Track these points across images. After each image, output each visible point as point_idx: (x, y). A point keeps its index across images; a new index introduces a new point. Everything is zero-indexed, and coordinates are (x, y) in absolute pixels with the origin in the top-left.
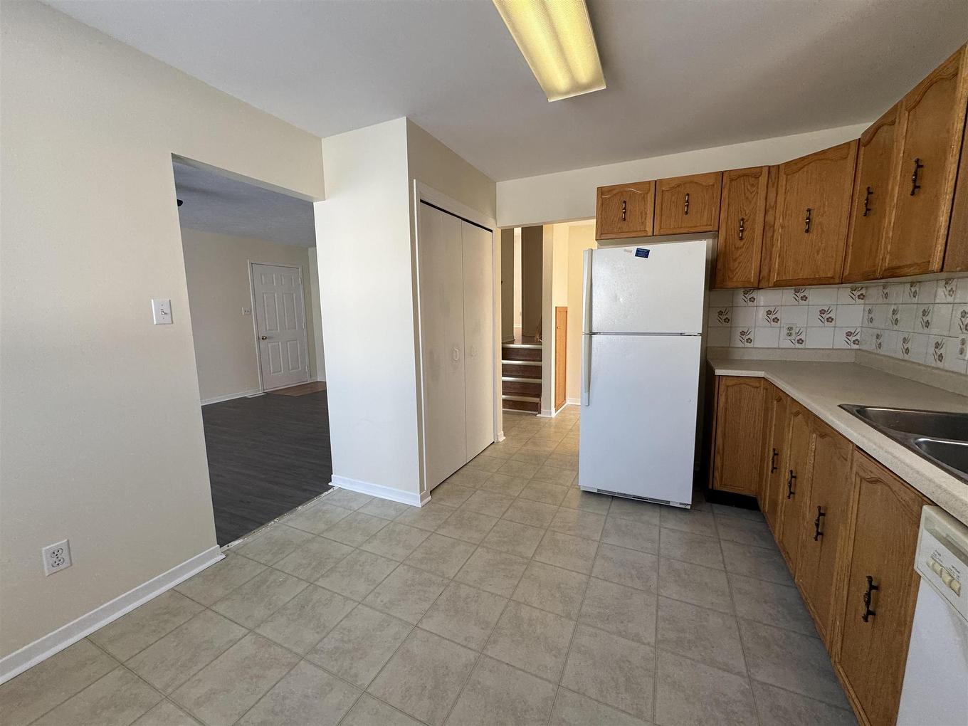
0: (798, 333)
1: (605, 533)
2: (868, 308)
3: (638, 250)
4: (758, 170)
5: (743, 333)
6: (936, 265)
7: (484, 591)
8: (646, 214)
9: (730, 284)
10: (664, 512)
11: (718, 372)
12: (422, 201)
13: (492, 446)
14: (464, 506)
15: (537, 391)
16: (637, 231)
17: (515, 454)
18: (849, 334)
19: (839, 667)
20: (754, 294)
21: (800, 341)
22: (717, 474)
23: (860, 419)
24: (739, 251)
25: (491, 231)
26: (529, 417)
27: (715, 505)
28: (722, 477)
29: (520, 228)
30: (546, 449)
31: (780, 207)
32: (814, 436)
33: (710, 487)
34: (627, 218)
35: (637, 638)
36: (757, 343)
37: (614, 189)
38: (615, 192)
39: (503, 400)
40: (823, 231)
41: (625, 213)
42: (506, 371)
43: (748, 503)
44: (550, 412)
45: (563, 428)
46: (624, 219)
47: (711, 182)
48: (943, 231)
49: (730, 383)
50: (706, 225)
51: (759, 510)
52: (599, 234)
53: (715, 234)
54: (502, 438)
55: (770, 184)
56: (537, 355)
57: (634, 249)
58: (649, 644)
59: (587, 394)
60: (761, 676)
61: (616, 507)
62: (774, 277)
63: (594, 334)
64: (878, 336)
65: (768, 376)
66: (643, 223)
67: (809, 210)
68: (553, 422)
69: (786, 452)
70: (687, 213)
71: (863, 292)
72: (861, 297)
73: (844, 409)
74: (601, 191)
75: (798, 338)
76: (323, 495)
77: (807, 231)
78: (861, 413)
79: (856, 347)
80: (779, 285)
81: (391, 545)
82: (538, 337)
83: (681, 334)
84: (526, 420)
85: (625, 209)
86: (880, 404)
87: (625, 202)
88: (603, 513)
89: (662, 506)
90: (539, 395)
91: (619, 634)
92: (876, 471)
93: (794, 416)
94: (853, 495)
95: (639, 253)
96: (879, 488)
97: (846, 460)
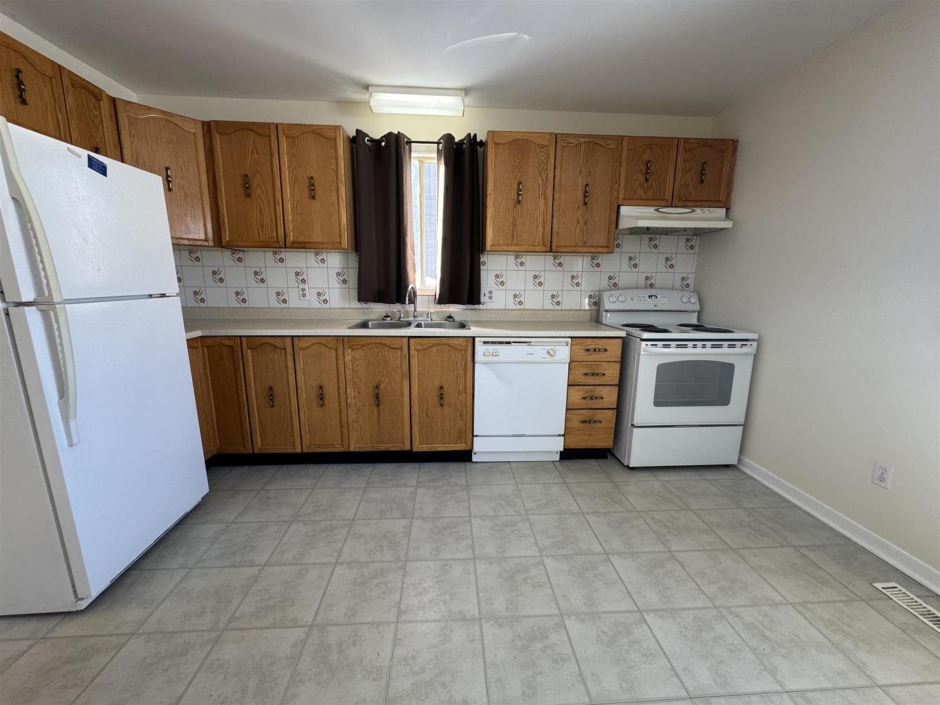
3: (89, 158)
6: (346, 247)
47: (48, 71)
67: (168, 168)
92: (433, 341)
93: (303, 349)
94: (414, 361)
95: (92, 163)
96: (434, 348)
97: (401, 349)
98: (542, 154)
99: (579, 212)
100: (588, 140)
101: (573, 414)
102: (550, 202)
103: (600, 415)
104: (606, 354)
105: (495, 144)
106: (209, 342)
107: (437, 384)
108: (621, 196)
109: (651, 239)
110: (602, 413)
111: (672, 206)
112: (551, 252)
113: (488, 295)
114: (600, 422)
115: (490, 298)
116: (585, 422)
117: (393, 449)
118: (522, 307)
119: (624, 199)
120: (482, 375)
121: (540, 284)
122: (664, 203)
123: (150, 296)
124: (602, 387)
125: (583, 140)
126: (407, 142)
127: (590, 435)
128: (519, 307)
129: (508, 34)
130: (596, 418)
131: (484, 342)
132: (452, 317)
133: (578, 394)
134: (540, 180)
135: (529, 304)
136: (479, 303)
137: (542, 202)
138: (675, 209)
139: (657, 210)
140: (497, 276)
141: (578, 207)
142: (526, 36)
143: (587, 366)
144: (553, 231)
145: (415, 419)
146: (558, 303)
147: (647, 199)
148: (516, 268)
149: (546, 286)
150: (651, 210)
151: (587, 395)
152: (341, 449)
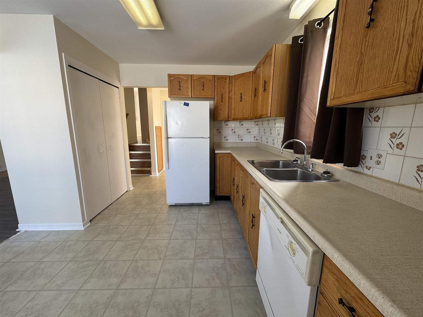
0: (241, 137)
1: (177, 220)
2: (259, 128)
3: (185, 103)
4: (226, 77)
5: (225, 137)
6: (269, 115)
7: (120, 260)
8: (188, 88)
9: (219, 119)
10: (200, 207)
11: (216, 152)
12: (69, 66)
13: (127, 193)
14: (110, 224)
15: (149, 165)
16: (185, 95)
17: (138, 195)
18: (255, 137)
19: (248, 245)
20: (228, 123)
21: (242, 140)
22: (218, 190)
23: (252, 165)
24: (222, 107)
25: (118, 88)
26: (146, 177)
27: (218, 201)
28: (219, 191)
29: (138, 88)
30: (153, 190)
31: (233, 92)
32: (241, 171)
33: (216, 195)
34: (181, 89)
35: (188, 258)
36: (229, 141)
37: (175, 76)
38: (175, 77)
39: (131, 170)
40: (245, 102)
41: (180, 86)
42: (131, 156)
43: (227, 198)
44: (156, 174)
45: (162, 180)
46: (180, 89)
47: (211, 78)
48: (270, 104)
49: (220, 155)
50: (210, 95)
51: (230, 200)
52: (170, 94)
53: (213, 99)
54: (132, 188)
55: (230, 83)
56: (148, 148)
57: (183, 102)
58: (192, 259)
59: (168, 164)
60: (228, 256)
61: (182, 209)
62: (233, 117)
63: (169, 138)
64: (261, 138)
65: (231, 152)
66: (188, 92)
67: (241, 94)
68: (158, 178)
69: (236, 179)
70: (203, 90)
71: (257, 123)
72: (257, 125)
73: (249, 162)
74: (170, 76)
75: (241, 139)
76: (11, 238)
77: (241, 101)
78: (252, 163)
79: (256, 141)
80: (234, 119)
81: (63, 254)
82: (148, 140)
83: (203, 138)
84: (144, 178)
85: (180, 85)
86: (257, 159)
87: (180, 82)
88: (177, 213)
89: (200, 205)
90: (150, 167)
91: (181, 259)
96: (254, 186)
97: (248, 178)
113: (375, 159)
115: (378, 163)
136: (358, 165)
140: (393, 136)
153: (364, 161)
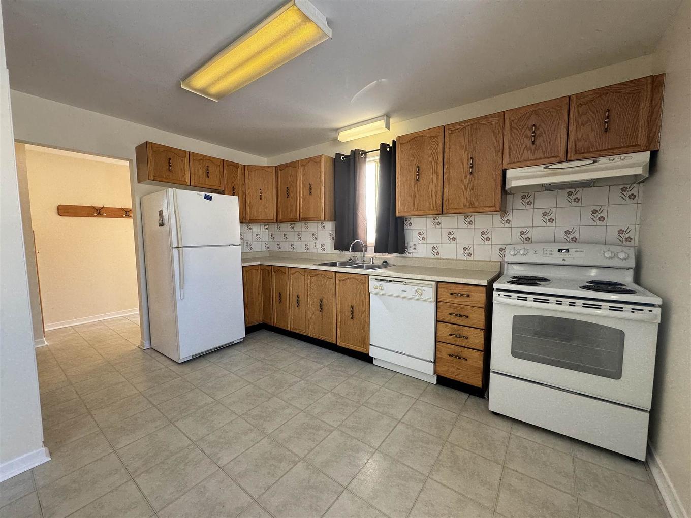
0: (250, 245)
2: (270, 233)
4: (237, 165)
6: (323, 219)
8: (185, 171)
16: (179, 180)
18: (265, 244)
22: (247, 318)
27: (248, 335)
28: (249, 320)
31: (247, 186)
38: (161, 150)
40: (267, 200)
41: (171, 166)
46: (171, 170)
48: (323, 209)
49: (248, 269)
52: (152, 175)
53: (223, 192)
57: (203, 194)
59: (182, 291)
62: (249, 218)
64: (278, 245)
66: (184, 176)
67: (260, 190)
69: (289, 291)
70: (208, 177)
74: (152, 146)
77: (261, 199)
79: (268, 250)
85: (171, 163)
87: (170, 159)
89: (231, 346)
92: (347, 276)
93: (292, 274)
94: (338, 287)
95: (206, 197)
96: (348, 280)
97: (332, 278)
98: (433, 143)
99: (466, 180)
100: (471, 123)
101: (442, 346)
102: (441, 177)
103: (466, 353)
104: (468, 299)
105: (401, 144)
106: (262, 267)
107: (350, 304)
108: (506, 161)
109: (570, 194)
110: (469, 352)
111: (566, 161)
112: (442, 214)
113: (413, 247)
114: (466, 360)
115: (415, 249)
116: (452, 356)
117: (328, 341)
118: (439, 257)
119: (509, 163)
120: (375, 302)
121: (454, 239)
122: (557, 159)
123: (229, 245)
124: (468, 329)
125: (466, 125)
126: (362, 154)
127: (458, 369)
128: (437, 257)
129: (372, 84)
130: (462, 355)
131: (376, 279)
132: (386, 262)
133: (445, 330)
134: (433, 162)
135: (444, 255)
136: (404, 252)
137: (434, 177)
138: (570, 163)
139: (547, 168)
140: (420, 233)
141: (465, 177)
142: (383, 80)
143: (453, 307)
144: (444, 198)
145: (339, 324)
146: (470, 255)
147: (535, 160)
148: (434, 227)
149: (459, 240)
150: (541, 168)
151: (454, 332)
152: (304, 334)
153: (406, 250)
